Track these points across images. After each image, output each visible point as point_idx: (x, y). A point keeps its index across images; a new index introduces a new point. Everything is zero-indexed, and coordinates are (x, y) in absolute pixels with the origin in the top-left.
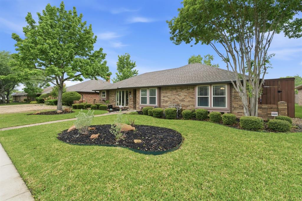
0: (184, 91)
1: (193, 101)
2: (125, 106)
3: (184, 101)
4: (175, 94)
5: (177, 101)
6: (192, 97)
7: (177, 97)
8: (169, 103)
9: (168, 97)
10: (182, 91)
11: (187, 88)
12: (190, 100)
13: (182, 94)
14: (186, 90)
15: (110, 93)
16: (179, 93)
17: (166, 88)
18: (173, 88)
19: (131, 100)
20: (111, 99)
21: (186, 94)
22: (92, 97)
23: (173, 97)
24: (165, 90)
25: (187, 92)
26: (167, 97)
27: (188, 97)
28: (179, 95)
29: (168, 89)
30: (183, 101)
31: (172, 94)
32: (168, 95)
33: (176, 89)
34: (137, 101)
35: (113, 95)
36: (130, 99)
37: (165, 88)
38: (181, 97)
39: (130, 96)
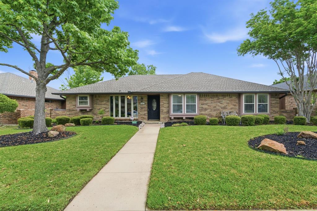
0: (227, 98)
1: (235, 108)
2: (126, 117)
3: (227, 108)
4: (216, 101)
5: (218, 108)
6: (234, 104)
7: (218, 104)
8: (209, 110)
9: (208, 104)
10: (224, 98)
11: (230, 95)
12: (232, 107)
13: (224, 101)
14: (228, 97)
15: (95, 99)
16: (221, 100)
17: (206, 94)
18: (214, 96)
19: (144, 109)
20: (98, 108)
21: (228, 102)
22: (28, 105)
23: (214, 105)
24: (203, 97)
25: (229, 99)
26: (206, 104)
27: (230, 105)
28: (221, 102)
29: (208, 97)
30: (225, 108)
31: (212, 101)
32: (208, 102)
33: (217, 96)
34: (161, 110)
35: (104, 102)
36: (142, 108)
37: (204, 95)
38: (223, 104)
39: (141, 104)
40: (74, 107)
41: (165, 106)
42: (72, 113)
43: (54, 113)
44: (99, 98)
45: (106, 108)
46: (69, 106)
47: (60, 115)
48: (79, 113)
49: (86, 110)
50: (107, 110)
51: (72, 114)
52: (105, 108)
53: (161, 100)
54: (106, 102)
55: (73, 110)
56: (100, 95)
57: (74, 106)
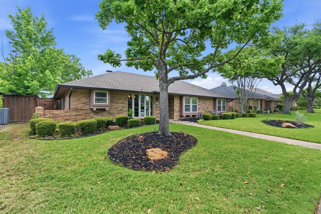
1: (212, 108)
3: (209, 108)
4: (204, 103)
5: (205, 108)
8: (201, 110)
13: (207, 103)
14: (209, 100)
24: (200, 99)
25: (210, 102)
27: (210, 105)
32: (201, 104)
38: (207, 105)
39: (156, 103)
40: (83, 106)
41: (177, 106)
42: (79, 113)
43: (50, 114)
44: (116, 96)
45: (124, 107)
46: (77, 103)
47: (60, 116)
48: (90, 113)
49: (105, 109)
50: (125, 109)
51: (80, 115)
52: (122, 108)
53: (175, 100)
54: (124, 100)
55: (82, 110)
56: (117, 93)
57: (83, 104)
